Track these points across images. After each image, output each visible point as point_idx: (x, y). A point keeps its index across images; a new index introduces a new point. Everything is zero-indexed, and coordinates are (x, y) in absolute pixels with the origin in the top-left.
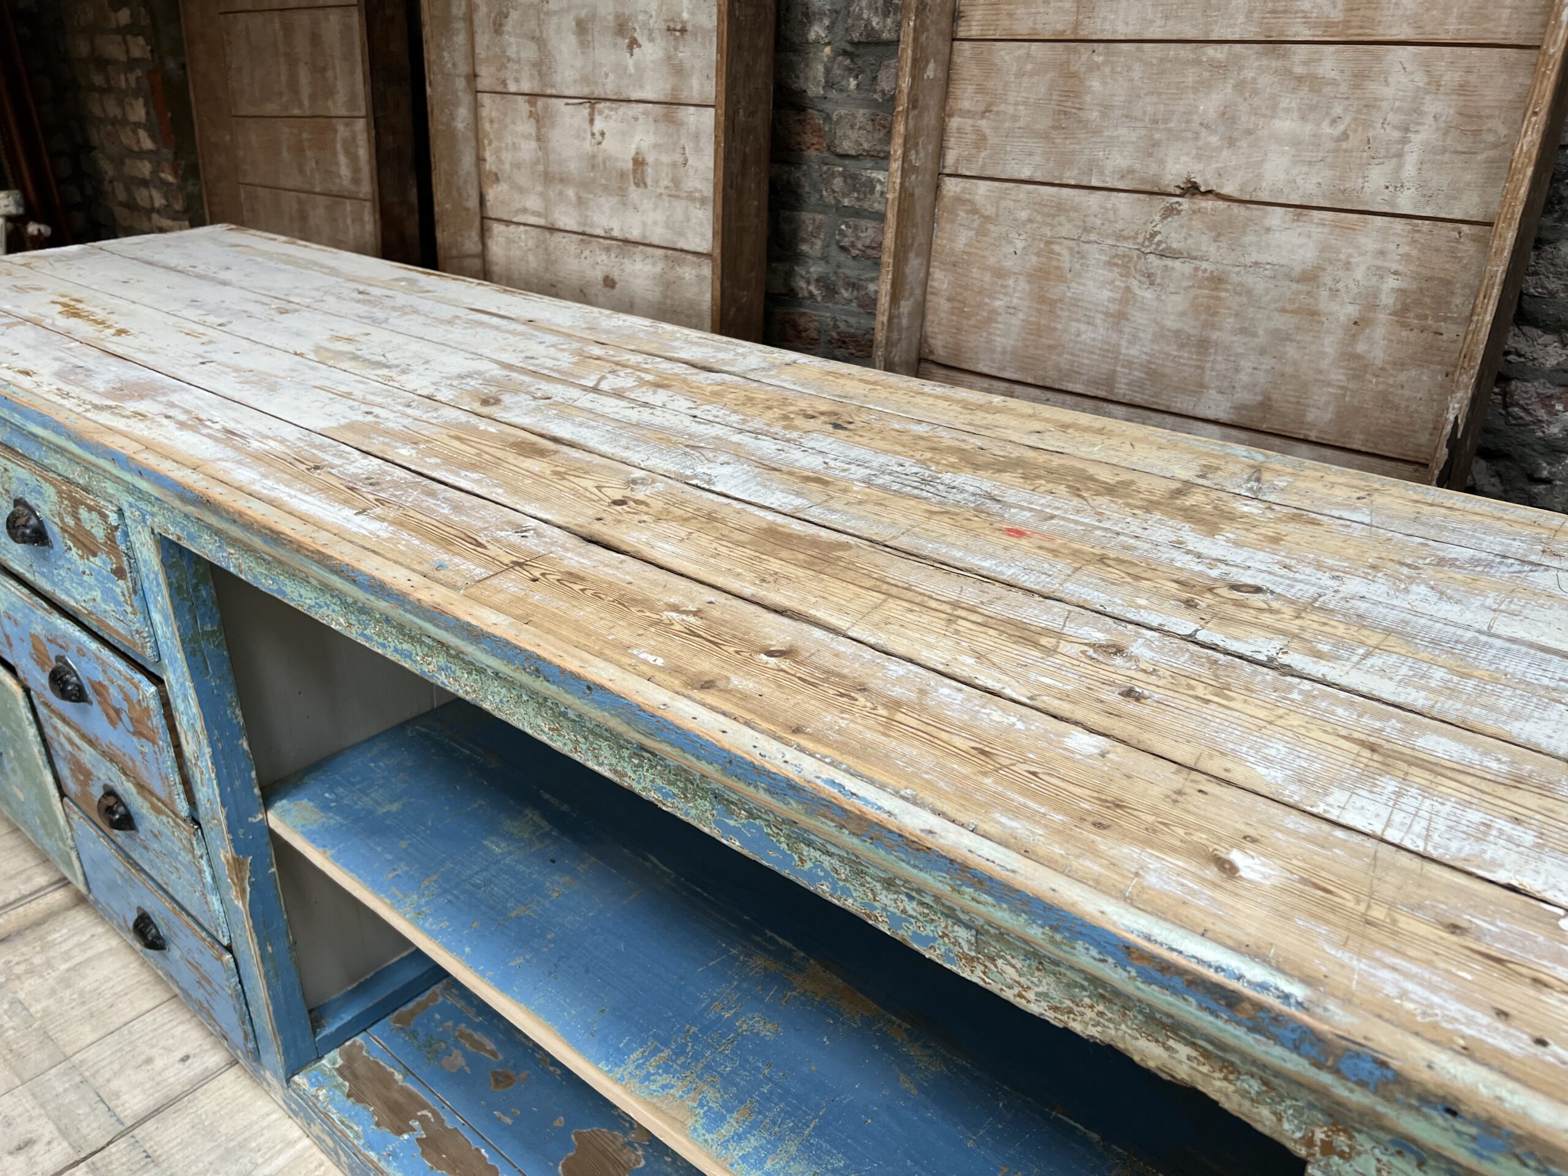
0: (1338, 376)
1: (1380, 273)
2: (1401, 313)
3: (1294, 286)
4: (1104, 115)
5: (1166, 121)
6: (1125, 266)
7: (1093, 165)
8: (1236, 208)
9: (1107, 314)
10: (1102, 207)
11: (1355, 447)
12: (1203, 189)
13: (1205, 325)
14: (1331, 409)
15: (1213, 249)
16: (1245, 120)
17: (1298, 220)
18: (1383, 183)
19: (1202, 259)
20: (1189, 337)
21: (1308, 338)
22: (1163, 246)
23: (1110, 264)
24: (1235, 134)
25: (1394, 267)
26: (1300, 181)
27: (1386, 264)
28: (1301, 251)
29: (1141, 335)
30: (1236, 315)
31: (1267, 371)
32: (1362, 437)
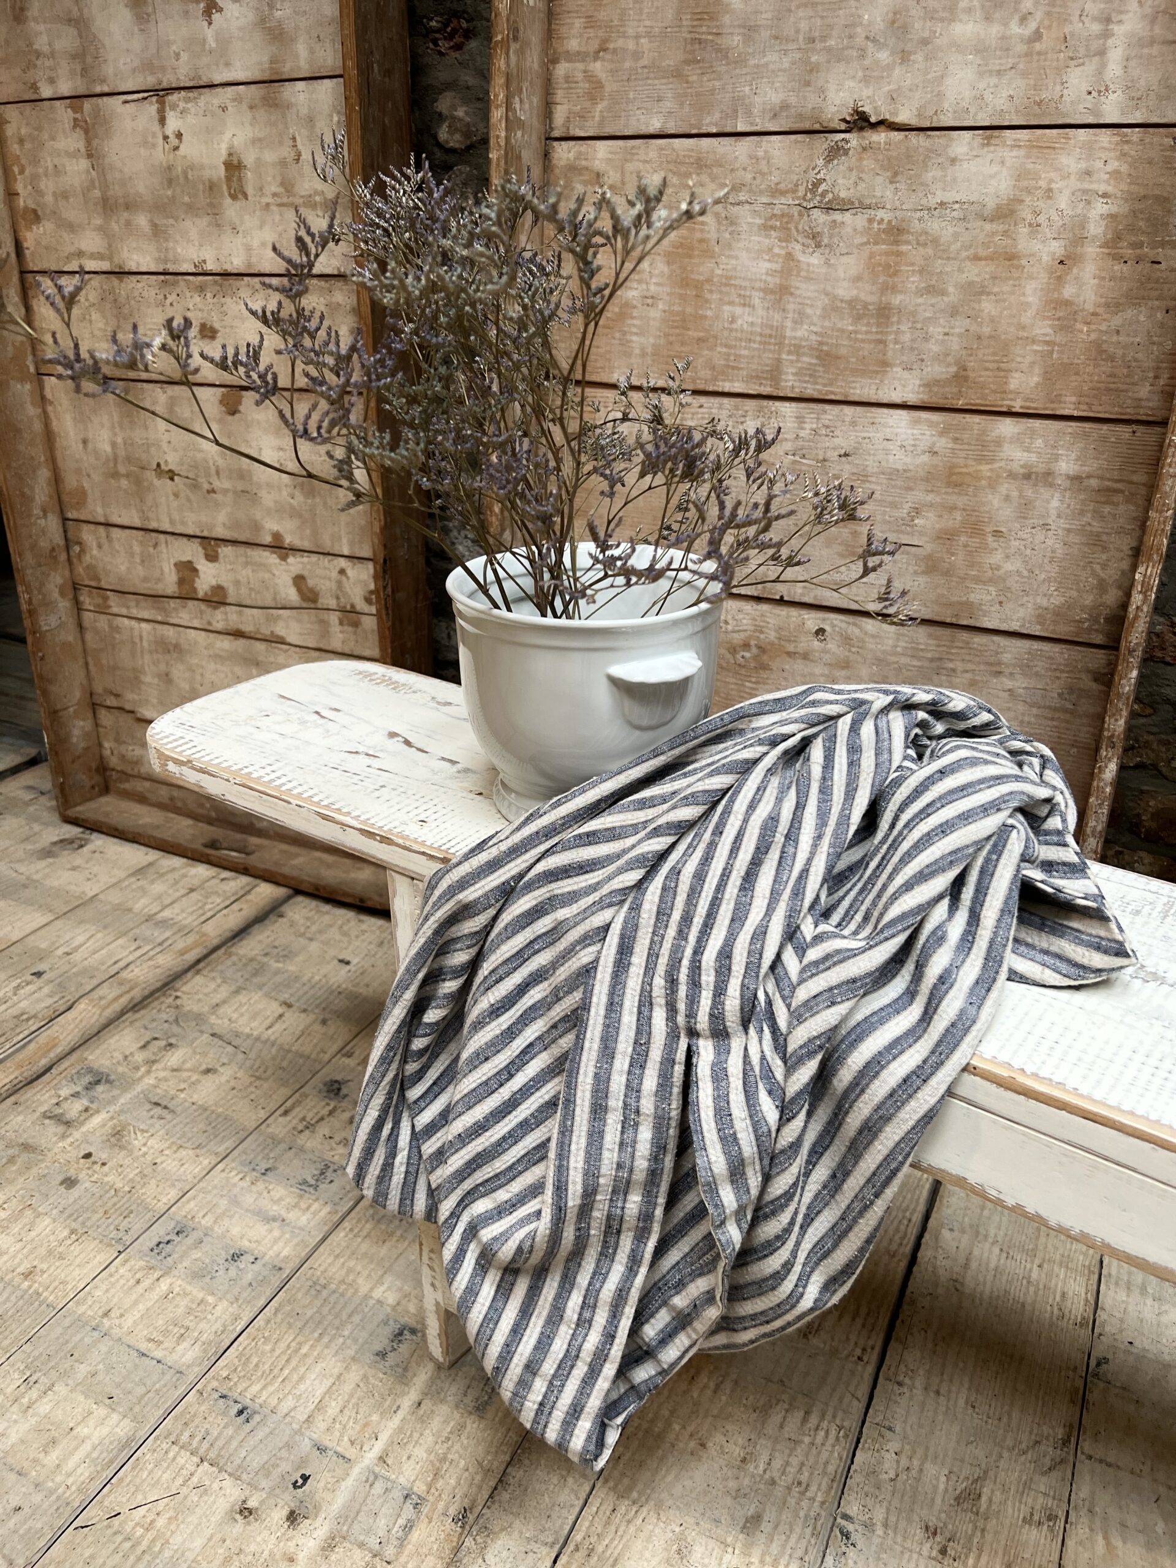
0: (1043, 329)
1: (1086, 197)
2: (1112, 244)
3: (988, 226)
4: (748, 39)
5: (824, 38)
6: (785, 228)
7: (738, 105)
8: (914, 138)
9: (766, 291)
10: (751, 157)
11: (1066, 412)
12: (873, 120)
13: (885, 289)
14: (1037, 370)
15: (889, 194)
16: (919, 28)
17: (988, 144)
18: (1085, 87)
19: (877, 207)
20: (865, 306)
21: (1006, 289)
22: (830, 196)
23: (766, 228)
24: (909, 47)
25: (1102, 188)
26: (988, 97)
27: (1094, 186)
28: (994, 182)
29: (809, 311)
30: (921, 272)
31: (960, 335)
32: (1073, 399)
